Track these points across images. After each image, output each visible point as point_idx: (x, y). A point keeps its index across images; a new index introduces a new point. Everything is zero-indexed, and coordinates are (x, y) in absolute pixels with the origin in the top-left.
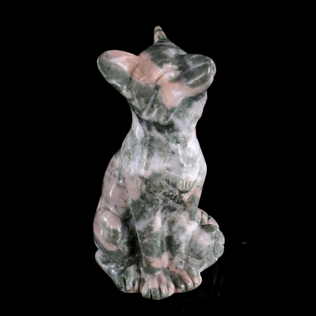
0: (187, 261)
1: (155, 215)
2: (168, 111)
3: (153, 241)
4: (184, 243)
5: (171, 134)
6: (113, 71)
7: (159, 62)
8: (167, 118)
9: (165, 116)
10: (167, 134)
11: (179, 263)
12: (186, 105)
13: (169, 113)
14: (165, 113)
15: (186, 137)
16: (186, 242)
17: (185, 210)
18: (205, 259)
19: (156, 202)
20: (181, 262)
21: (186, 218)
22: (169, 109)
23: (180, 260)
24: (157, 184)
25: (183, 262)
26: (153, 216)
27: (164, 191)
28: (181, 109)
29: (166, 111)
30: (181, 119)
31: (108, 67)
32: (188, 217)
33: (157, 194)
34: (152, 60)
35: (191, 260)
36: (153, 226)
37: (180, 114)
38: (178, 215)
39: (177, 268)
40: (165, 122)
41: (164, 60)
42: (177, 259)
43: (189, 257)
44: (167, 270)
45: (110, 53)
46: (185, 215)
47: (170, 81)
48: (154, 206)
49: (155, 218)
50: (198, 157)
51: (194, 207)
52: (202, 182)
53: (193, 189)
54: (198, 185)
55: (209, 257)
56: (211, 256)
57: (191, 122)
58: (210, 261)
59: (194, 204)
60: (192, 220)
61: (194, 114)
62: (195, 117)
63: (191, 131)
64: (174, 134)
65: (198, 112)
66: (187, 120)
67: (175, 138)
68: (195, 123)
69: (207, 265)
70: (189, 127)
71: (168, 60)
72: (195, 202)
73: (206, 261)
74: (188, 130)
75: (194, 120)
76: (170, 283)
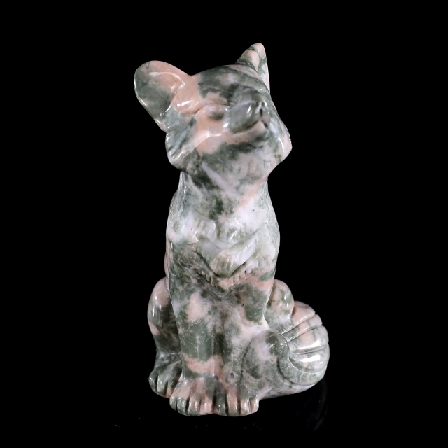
0: (242, 375)
1: (189, 298)
2: (199, 157)
3: (188, 333)
4: (237, 349)
5: (211, 191)
6: (150, 89)
7: (205, 89)
8: (198, 166)
9: (194, 163)
10: (205, 190)
11: (229, 375)
12: (228, 155)
13: (200, 161)
14: (195, 159)
15: (233, 200)
16: (241, 348)
17: (239, 302)
18: (263, 379)
19: (188, 281)
20: (232, 374)
21: (241, 315)
22: (201, 155)
23: (231, 372)
24: (185, 255)
25: (235, 375)
26: (186, 298)
27: (194, 267)
28: (219, 159)
29: (196, 156)
30: (219, 173)
31: (145, 82)
32: (244, 315)
33: (186, 268)
34: (199, 84)
35: (246, 375)
36: (187, 312)
37: (218, 165)
38: (231, 307)
39: (227, 381)
40: (194, 171)
41: (212, 87)
42: (228, 369)
43: (244, 370)
44: (215, 380)
45: (154, 64)
46: (239, 310)
47: (210, 118)
48: (186, 285)
49: (189, 303)
50: (254, 233)
51: (252, 302)
52: (262, 270)
53: (237, 275)
54: (250, 271)
55: (271, 378)
56: (275, 378)
57: (243, 181)
58: (275, 384)
59: (251, 298)
60: (250, 319)
61: (245, 170)
62: (248, 175)
63: (242, 194)
64: (215, 192)
65: (253, 169)
66: (230, 176)
67: (215, 197)
68: (252, 184)
69: (270, 389)
70: (237, 188)
71: (217, 88)
72: (252, 295)
73: (268, 384)
74: (235, 190)
75: (250, 180)
76: (207, 399)
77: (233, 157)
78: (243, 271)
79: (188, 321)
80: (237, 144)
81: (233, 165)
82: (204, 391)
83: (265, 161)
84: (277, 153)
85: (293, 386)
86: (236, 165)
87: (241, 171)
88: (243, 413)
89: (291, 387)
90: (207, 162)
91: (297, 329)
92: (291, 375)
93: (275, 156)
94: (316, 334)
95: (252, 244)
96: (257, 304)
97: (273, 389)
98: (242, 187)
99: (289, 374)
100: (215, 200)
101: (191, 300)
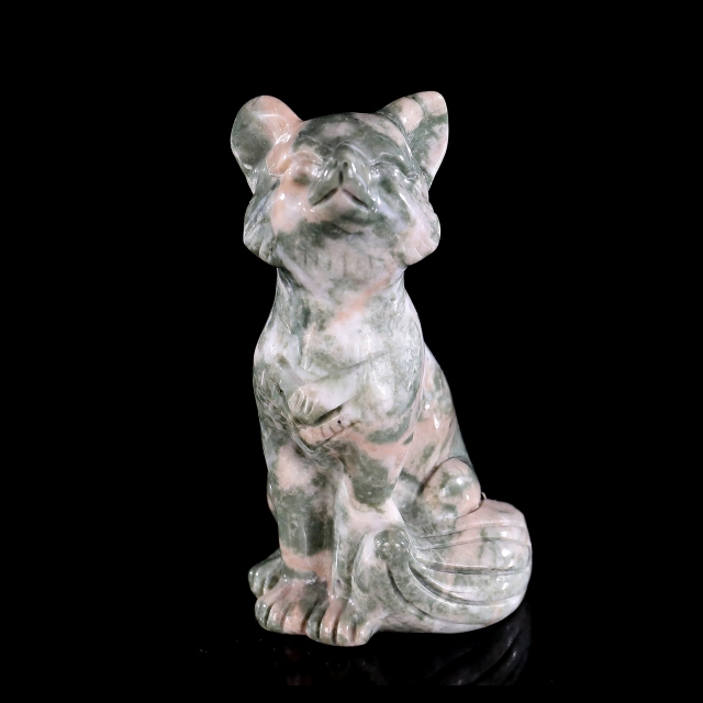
2: (274, 237)
4: (346, 543)
6: (249, 133)
8: (271, 250)
9: (268, 245)
11: (336, 582)
12: (311, 239)
13: (275, 243)
14: (269, 240)
16: (350, 543)
17: (345, 471)
18: (372, 594)
19: (271, 424)
20: (339, 582)
21: (348, 490)
22: (276, 233)
23: (337, 577)
25: (342, 582)
26: (274, 452)
27: (272, 403)
29: (270, 235)
32: (351, 491)
33: (265, 404)
34: (301, 132)
36: (277, 474)
37: (296, 253)
39: (334, 591)
40: (267, 256)
45: (263, 100)
46: (346, 484)
48: (269, 430)
50: (358, 365)
51: (361, 474)
52: (368, 425)
53: (325, 425)
54: (346, 423)
55: (382, 595)
56: (388, 595)
57: (338, 283)
58: (390, 606)
59: (358, 467)
60: (363, 501)
61: (338, 267)
62: (345, 275)
63: (339, 303)
64: (301, 294)
65: (352, 267)
66: (315, 272)
67: (301, 302)
68: (356, 290)
69: (386, 614)
70: (330, 292)
71: (314, 140)
72: (359, 461)
73: (379, 604)
74: (327, 295)
75: (350, 283)
76: (296, 610)
77: (318, 243)
78: (335, 419)
79: (279, 488)
80: (318, 222)
81: (320, 256)
82: (298, 599)
83: (370, 257)
84: (396, 250)
85: (426, 618)
86: (323, 256)
87: (333, 266)
88: (339, 642)
89: (421, 619)
90: (283, 245)
91: (457, 535)
92: (416, 598)
93: (393, 254)
94: (486, 549)
95: (352, 382)
96: (370, 478)
97: (390, 615)
98: (338, 292)
99: (411, 594)
100: (301, 307)
101: (280, 456)
